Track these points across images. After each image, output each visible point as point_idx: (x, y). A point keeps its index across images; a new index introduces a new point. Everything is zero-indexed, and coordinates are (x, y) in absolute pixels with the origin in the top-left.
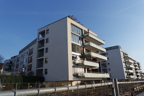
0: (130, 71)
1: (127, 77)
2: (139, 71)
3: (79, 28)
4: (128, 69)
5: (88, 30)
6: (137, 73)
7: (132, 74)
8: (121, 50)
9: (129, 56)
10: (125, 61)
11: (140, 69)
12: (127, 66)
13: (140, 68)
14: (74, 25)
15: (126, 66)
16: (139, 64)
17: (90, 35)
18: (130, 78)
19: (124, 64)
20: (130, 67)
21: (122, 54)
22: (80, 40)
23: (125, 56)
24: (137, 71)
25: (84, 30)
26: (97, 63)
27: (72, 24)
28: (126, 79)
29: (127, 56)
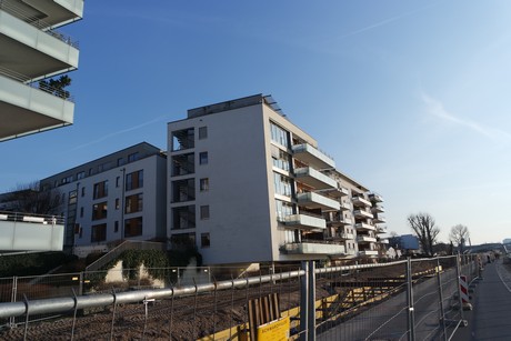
11: (376, 220)
12: (299, 196)
13: (376, 216)
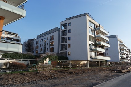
0: (124, 56)
1: (121, 61)
2: (129, 56)
3: (93, 23)
4: (122, 54)
5: (99, 24)
6: (127, 57)
7: (124, 58)
8: (118, 39)
9: (124, 44)
10: (120, 47)
14: (90, 21)
15: (121, 51)
16: (129, 51)
17: (101, 29)
18: (123, 61)
19: (119, 50)
20: (123, 52)
21: (119, 42)
22: (92, 31)
23: (121, 43)
24: (128, 56)
25: (96, 25)
26: (104, 49)
27: (89, 20)
28: (120, 61)
29: (123, 44)
